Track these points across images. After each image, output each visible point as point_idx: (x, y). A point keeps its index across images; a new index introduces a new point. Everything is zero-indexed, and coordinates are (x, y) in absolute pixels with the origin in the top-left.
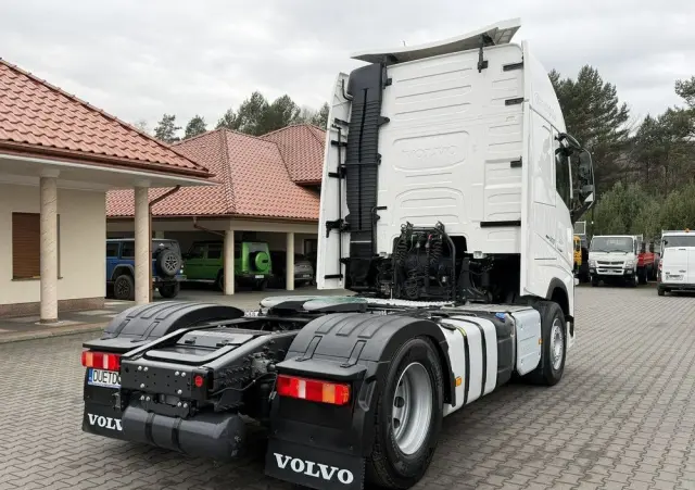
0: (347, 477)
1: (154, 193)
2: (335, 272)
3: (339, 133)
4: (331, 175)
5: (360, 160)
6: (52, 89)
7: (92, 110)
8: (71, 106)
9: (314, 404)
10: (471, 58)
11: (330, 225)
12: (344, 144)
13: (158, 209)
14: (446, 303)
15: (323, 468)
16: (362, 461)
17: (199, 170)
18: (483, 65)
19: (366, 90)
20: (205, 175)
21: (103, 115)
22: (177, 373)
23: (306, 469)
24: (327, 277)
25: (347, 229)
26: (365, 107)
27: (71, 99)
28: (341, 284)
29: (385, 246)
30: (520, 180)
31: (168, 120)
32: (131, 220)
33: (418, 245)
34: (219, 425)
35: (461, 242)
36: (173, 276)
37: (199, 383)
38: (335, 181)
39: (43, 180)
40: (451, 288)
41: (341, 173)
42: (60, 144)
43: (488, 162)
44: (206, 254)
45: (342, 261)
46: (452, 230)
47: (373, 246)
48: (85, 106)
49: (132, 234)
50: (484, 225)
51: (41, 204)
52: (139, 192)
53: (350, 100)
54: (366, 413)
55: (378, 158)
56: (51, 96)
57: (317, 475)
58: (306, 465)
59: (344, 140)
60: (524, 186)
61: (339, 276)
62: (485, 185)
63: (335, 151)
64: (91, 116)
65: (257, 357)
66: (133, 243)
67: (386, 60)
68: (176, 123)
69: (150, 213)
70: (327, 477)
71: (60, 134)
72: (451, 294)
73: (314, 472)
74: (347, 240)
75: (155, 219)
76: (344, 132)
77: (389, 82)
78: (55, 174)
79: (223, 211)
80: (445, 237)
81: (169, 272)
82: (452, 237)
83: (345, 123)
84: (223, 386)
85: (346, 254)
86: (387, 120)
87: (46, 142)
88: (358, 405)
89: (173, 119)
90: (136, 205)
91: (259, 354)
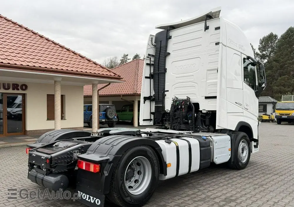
0: (98, 202)
1: (100, 86)
2: (149, 118)
3: (150, 60)
4: (146, 77)
5: (158, 71)
6: (61, 47)
7: (76, 54)
8: (68, 53)
9: (87, 172)
10: (202, 25)
11: (145, 99)
12: (153, 65)
13: (102, 93)
14: (186, 132)
15: (91, 198)
16: (104, 196)
17: (116, 76)
18: (207, 28)
19: (161, 41)
20: (119, 78)
21: (80, 56)
22: (42, 157)
23: (86, 198)
24: (144, 120)
25: (153, 100)
26: (160, 48)
27: (68, 50)
28: (152, 123)
29: (168, 107)
30: (216, 78)
31: (126, 56)
32: (91, 97)
33: (180, 107)
34: (55, 178)
35: (197, 105)
36: (112, 119)
37: (48, 161)
38: (149, 80)
39: (55, 82)
40: (192, 125)
41: (151, 77)
42: (59, 68)
43: (208, 70)
44: (128, 110)
45: (151, 113)
46: (194, 100)
47: (163, 107)
48: (73, 52)
49: (91, 102)
50: (207, 98)
51: (55, 91)
52: (94, 85)
53: (155, 46)
54: (106, 176)
55: (165, 70)
56: (60, 49)
57: (89, 201)
58: (87, 196)
59: (152, 63)
60: (218, 81)
61: (150, 120)
62: (207, 81)
63: (148, 67)
64: (75, 57)
65: (74, 152)
66: (91, 106)
67: (169, 28)
68: (128, 57)
69: (98, 94)
70: (92, 202)
71: (61, 64)
72: (192, 128)
73: (89, 199)
74: (153, 105)
75: (100, 96)
76: (152, 59)
77: (170, 38)
78: (60, 79)
79: (132, 93)
80: (190, 103)
81: (110, 117)
82: (193, 103)
83: (153, 56)
84: (56, 163)
85: (153, 110)
86: (169, 54)
87: (54, 67)
88: (104, 173)
89: (127, 55)
90: (93, 91)
91: (76, 151)
